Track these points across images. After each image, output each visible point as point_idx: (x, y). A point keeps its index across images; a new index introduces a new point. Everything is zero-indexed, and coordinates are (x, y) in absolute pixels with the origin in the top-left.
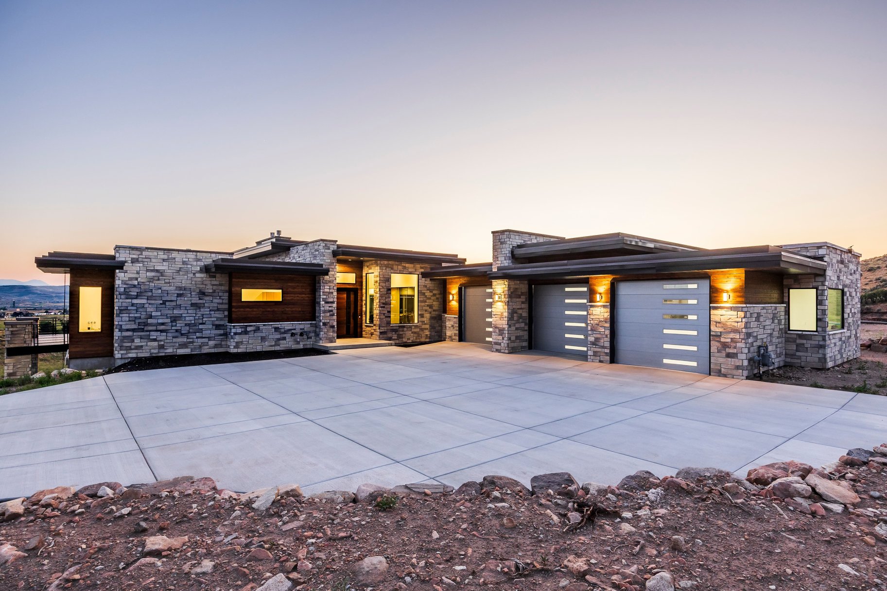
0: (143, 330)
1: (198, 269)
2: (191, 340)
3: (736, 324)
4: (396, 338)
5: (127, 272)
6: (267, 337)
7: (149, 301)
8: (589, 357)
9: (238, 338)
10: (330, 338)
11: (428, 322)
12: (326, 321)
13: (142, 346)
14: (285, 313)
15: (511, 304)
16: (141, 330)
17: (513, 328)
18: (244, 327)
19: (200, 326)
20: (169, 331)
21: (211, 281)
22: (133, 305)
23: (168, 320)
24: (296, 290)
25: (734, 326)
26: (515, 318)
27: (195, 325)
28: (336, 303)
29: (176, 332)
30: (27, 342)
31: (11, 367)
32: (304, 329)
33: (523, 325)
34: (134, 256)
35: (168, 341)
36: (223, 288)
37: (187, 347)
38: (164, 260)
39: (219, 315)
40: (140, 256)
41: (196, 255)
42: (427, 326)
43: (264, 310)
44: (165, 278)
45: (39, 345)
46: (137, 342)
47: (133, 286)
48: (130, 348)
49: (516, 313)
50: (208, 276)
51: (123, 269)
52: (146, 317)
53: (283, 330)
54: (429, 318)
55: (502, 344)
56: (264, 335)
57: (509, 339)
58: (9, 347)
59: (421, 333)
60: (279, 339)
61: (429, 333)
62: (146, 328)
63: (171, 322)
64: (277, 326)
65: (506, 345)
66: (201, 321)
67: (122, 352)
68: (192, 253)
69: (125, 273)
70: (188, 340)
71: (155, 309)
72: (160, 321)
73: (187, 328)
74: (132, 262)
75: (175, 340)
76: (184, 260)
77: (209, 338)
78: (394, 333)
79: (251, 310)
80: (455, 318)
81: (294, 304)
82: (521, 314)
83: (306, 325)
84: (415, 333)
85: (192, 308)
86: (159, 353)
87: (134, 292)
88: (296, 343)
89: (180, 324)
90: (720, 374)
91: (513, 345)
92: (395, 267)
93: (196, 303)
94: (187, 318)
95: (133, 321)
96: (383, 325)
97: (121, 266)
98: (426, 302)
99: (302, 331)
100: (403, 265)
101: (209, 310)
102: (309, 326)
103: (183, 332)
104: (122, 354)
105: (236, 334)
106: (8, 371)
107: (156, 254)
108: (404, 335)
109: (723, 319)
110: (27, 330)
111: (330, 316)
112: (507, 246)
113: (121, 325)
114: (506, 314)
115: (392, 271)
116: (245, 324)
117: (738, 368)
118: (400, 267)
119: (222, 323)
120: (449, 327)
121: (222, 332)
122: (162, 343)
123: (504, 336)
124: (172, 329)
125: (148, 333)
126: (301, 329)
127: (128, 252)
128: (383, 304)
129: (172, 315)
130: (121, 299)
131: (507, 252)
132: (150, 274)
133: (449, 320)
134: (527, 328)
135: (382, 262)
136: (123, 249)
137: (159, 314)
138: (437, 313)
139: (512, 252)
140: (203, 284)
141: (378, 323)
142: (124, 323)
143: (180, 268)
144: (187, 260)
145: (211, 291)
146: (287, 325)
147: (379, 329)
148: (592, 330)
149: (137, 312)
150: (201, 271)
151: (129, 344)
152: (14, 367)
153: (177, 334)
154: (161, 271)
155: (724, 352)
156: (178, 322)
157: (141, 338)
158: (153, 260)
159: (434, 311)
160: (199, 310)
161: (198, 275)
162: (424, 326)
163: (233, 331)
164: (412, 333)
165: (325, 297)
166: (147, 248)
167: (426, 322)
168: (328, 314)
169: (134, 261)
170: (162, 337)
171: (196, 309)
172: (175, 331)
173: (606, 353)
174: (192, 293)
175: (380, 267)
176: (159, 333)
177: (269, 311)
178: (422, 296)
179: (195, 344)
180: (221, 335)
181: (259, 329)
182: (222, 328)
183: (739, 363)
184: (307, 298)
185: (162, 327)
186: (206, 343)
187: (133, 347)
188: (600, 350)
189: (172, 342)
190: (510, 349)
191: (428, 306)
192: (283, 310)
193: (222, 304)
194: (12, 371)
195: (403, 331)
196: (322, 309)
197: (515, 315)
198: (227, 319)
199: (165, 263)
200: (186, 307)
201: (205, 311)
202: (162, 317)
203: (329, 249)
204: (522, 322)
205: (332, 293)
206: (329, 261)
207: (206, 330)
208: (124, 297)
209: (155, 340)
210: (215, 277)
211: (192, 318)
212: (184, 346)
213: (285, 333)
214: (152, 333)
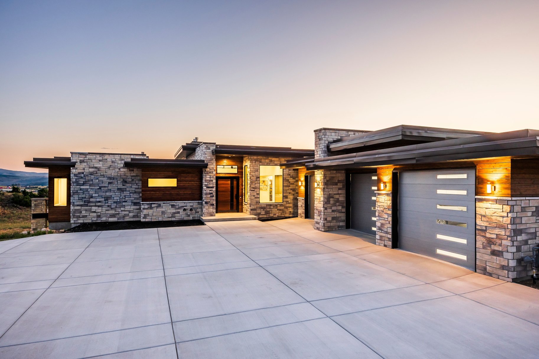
0: (87, 206)
1: (122, 165)
2: (118, 212)
3: (501, 219)
4: (264, 213)
5: (77, 169)
6: (166, 212)
7: (91, 187)
8: (377, 240)
9: (145, 212)
10: (210, 213)
11: (292, 202)
12: (207, 201)
13: (86, 216)
14: (179, 195)
15: (327, 190)
16: (86, 206)
17: (329, 210)
18: (150, 204)
19: (123, 203)
20: (103, 206)
21: (130, 173)
22: (81, 189)
23: (103, 199)
24: (187, 179)
25: (499, 221)
26: (332, 202)
27: (120, 202)
28: (215, 188)
31: (35, 225)
32: (193, 206)
33: (340, 208)
34: (82, 159)
35: (103, 213)
36: (139, 178)
37: (115, 217)
38: (100, 161)
39: (136, 196)
40: (85, 159)
41: (121, 157)
42: (291, 205)
43: (164, 193)
44: (100, 172)
46: (84, 213)
47: (81, 178)
48: (78, 217)
49: (333, 197)
50: (128, 170)
51: (75, 167)
52: (89, 197)
53: (177, 207)
54: (292, 198)
55: (320, 224)
56: (163, 210)
57: (325, 219)
58: (33, 213)
59: (286, 210)
60: (175, 213)
61: (292, 210)
62: (89, 204)
63: (105, 200)
64: (173, 204)
65: (322, 225)
66: (124, 200)
67: (75, 219)
68: (118, 155)
69: (76, 169)
70: (116, 212)
71: (95, 192)
72: (98, 200)
73: (115, 204)
75: (107, 212)
76: (113, 160)
77: (130, 211)
78: (262, 210)
79: (154, 193)
80: (303, 199)
81: (185, 188)
82: (338, 199)
83: (194, 204)
84: (280, 210)
85: (118, 191)
86: (97, 220)
87: (81, 182)
88: (187, 216)
89: (110, 202)
90: (485, 271)
91: (329, 224)
92: (263, 161)
93: (121, 188)
94: (115, 198)
95: (81, 200)
96: (253, 204)
97: (73, 165)
98: (289, 186)
99: (191, 207)
100: (269, 159)
101: (129, 192)
102: (197, 204)
103: (112, 207)
104: (75, 221)
105: (144, 209)
106: (33, 227)
107: (95, 157)
108: (271, 211)
109: (488, 212)
110: (43, 204)
111: (210, 197)
112: (323, 142)
113: (74, 202)
114: (322, 199)
115: (260, 164)
116: (150, 202)
117: (503, 267)
118: (267, 161)
119: (138, 201)
120: (300, 207)
121: (138, 207)
122: (99, 214)
123: (321, 216)
124: (105, 205)
125: (90, 208)
126: (191, 206)
127: (78, 156)
128: (253, 188)
129: (106, 196)
130: (73, 186)
131: (323, 147)
132: (91, 170)
133: (300, 201)
134: (344, 210)
135: (252, 158)
136: (74, 154)
137: (97, 195)
139: (328, 147)
140: (125, 176)
141: (249, 202)
142: (75, 201)
143: (110, 165)
144: (115, 160)
145: (131, 180)
146: (180, 203)
147: (250, 207)
149: (83, 194)
150: (123, 167)
151: (78, 214)
153: (108, 208)
154: (98, 168)
155: (489, 248)
156: (109, 200)
157: (86, 211)
158: (93, 161)
160: (123, 193)
161: (122, 170)
162: (288, 205)
163: (142, 207)
164: (278, 210)
165: (206, 183)
166: (89, 153)
167: (289, 202)
168: (209, 196)
169: (81, 162)
170: (99, 210)
171: (121, 192)
172: (107, 206)
173: (389, 238)
174: (118, 182)
175: (251, 161)
176: (97, 207)
177: (167, 194)
178: (287, 182)
179: (120, 215)
180: (137, 209)
181: (160, 206)
182: (138, 204)
183: (505, 263)
184: (195, 185)
185: (99, 204)
186: (127, 215)
187: (81, 216)
188: (384, 235)
189: (105, 213)
190: (326, 228)
191: (291, 189)
192: (178, 193)
193: (138, 188)
194: (35, 227)
195: (270, 208)
196: (204, 192)
197: (331, 199)
198: (141, 199)
199: (100, 163)
200: (114, 191)
201: (127, 193)
202: (99, 197)
203: (209, 149)
204: (339, 206)
205: (212, 181)
206: (210, 158)
207: (128, 205)
208: (75, 184)
209: (95, 212)
210: (133, 171)
211: (118, 198)
212: (113, 216)
213: (179, 208)
214: (93, 208)
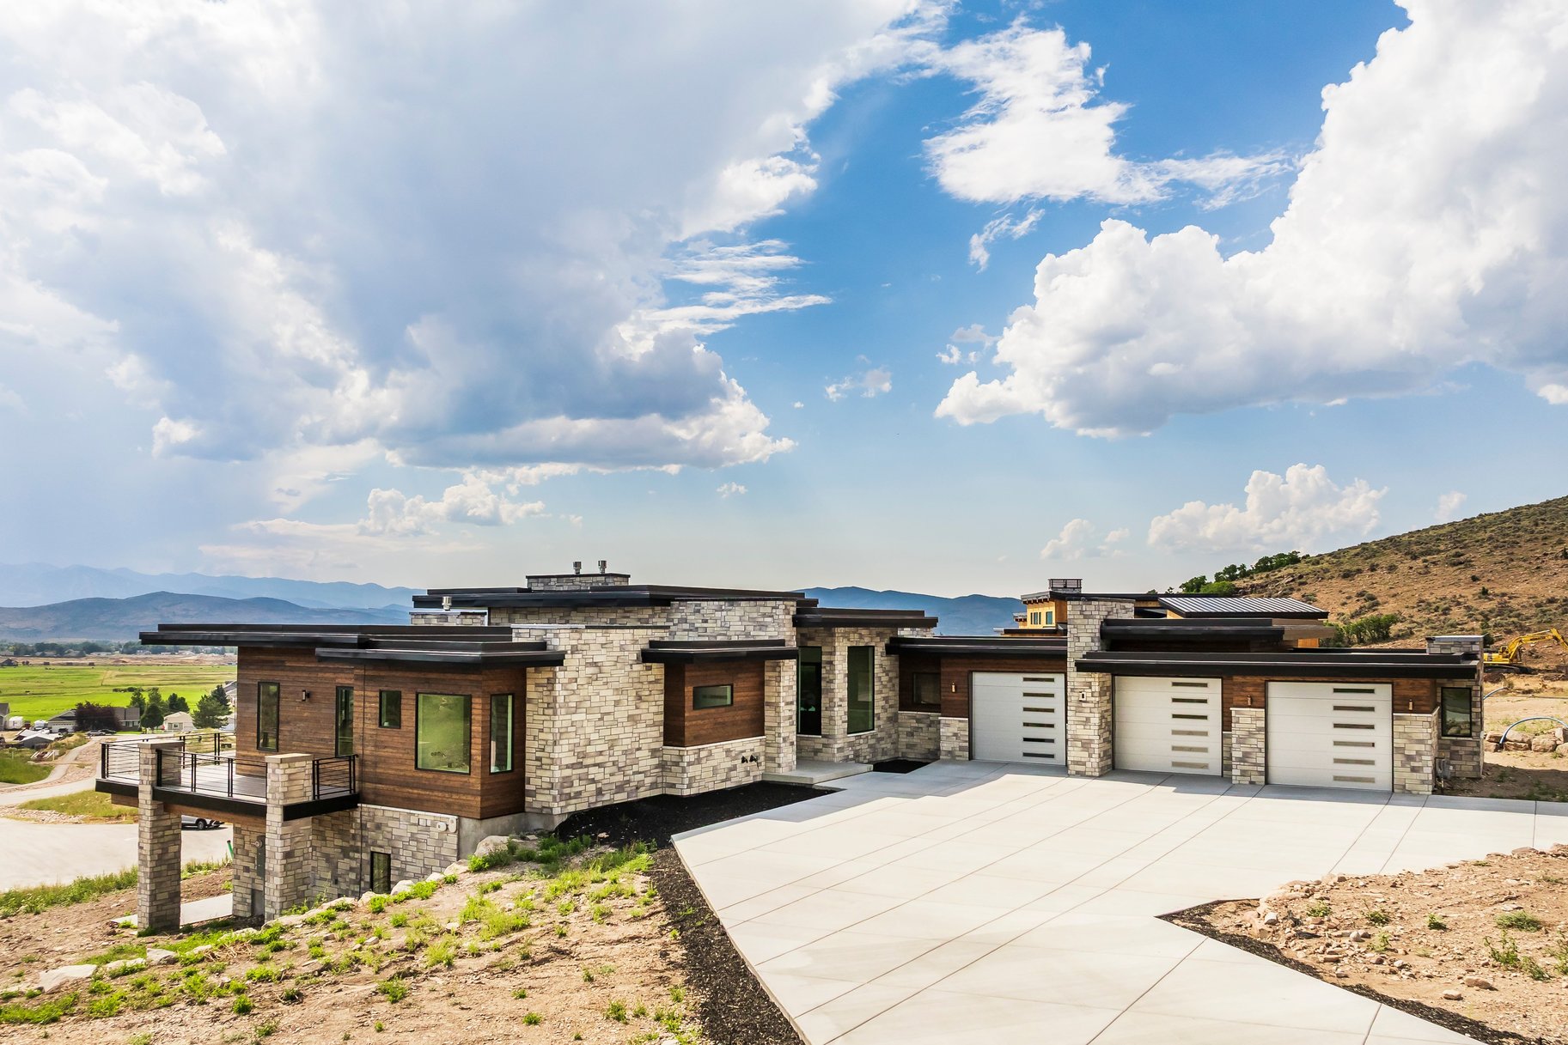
0: (580, 765)
2: (628, 778)
6: (718, 768)
7: (589, 717)
8: (1234, 778)
9: (691, 772)
10: (787, 763)
11: (884, 726)
12: (783, 735)
13: (580, 793)
14: (736, 725)
15: (1101, 704)
17: (1102, 740)
18: (698, 751)
19: (637, 753)
20: (606, 765)
21: (647, 676)
22: (572, 724)
24: (744, 684)
26: (1104, 726)
27: (631, 752)
28: (795, 703)
29: (614, 765)
30: (308, 794)
32: (753, 750)
33: (1107, 735)
34: (574, 643)
35: (605, 782)
36: (659, 686)
37: (623, 791)
39: (654, 733)
40: (582, 642)
41: (634, 634)
42: (884, 734)
43: (714, 721)
44: (602, 675)
45: (322, 798)
46: (576, 785)
47: (573, 692)
48: (569, 797)
49: (1104, 717)
50: (644, 668)
51: (564, 665)
52: (585, 744)
53: (734, 754)
54: (885, 719)
55: (1088, 764)
56: (715, 763)
57: (1099, 756)
58: (284, 804)
59: (877, 746)
60: (730, 770)
61: (885, 746)
62: (583, 762)
63: (609, 749)
64: (727, 747)
65: (1095, 765)
66: (637, 747)
67: (563, 804)
68: (631, 631)
69: (565, 671)
70: (625, 778)
71: (593, 728)
72: (599, 748)
73: (624, 758)
74: (572, 653)
75: (612, 779)
76: (622, 643)
77: (646, 774)
78: (850, 749)
79: (703, 722)
80: (961, 721)
81: (744, 708)
82: (1106, 719)
84: (870, 747)
85: (629, 724)
86: (597, 802)
87: (573, 703)
88: (745, 774)
89: (618, 750)
91: (1102, 765)
92: (852, 636)
93: (633, 715)
94: (624, 742)
95: (573, 751)
96: (840, 737)
97: (557, 660)
98: (881, 691)
99: (752, 753)
100: (860, 631)
101: (645, 725)
102: (760, 744)
103: (620, 765)
104: (562, 807)
105: (690, 764)
108: (861, 752)
109: (1408, 730)
113: (561, 759)
114: (1094, 721)
115: (849, 644)
116: (696, 747)
117: (1423, 783)
118: (856, 636)
119: (657, 745)
120: (948, 737)
121: (656, 761)
122: (599, 785)
123: (1091, 751)
124: (609, 761)
125: (585, 770)
127: (568, 636)
128: (840, 699)
129: (610, 738)
130: (561, 714)
131: (1097, 631)
132: (590, 671)
133: (948, 725)
134: (1110, 738)
135: (839, 630)
136: (564, 632)
137: (597, 736)
138: (893, 710)
139: (1102, 632)
140: (639, 682)
141: (833, 732)
142: (564, 755)
143: (619, 657)
144: (624, 643)
145: (647, 693)
146: (738, 745)
147: (836, 743)
148: (1237, 742)
149: (576, 735)
150: (637, 662)
151: (568, 791)
152: (291, 842)
153: (614, 769)
154: (600, 664)
155: (1408, 766)
156: (616, 748)
157: (580, 779)
158: (592, 647)
159: (891, 707)
160: (635, 727)
161: (636, 668)
162: (880, 735)
163: (686, 759)
165: (784, 694)
166: (588, 628)
167: (882, 727)
169: (575, 650)
170: (600, 775)
171: (633, 726)
172: (611, 764)
173: (1259, 772)
174: (629, 699)
175: (837, 637)
176: (597, 768)
177: (719, 723)
178: (878, 683)
179: (632, 784)
180: (657, 767)
181: (711, 755)
182: (658, 754)
183: (1424, 778)
184: (754, 698)
185: (599, 759)
186: (644, 783)
187: (572, 795)
188: (1251, 768)
189: (609, 783)
190: (1101, 770)
191: (884, 698)
192: (733, 719)
193: (658, 713)
194: (288, 849)
195: (860, 744)
196: (782, 715)
197: (1103, 720)
198: (662, 739)
199: (604, 651)
200: (623, 722)
201: (641, 728)
202: (600, 742)
203: (789, 614)
204: (1107, 731)
206: (788, 634)
207: (643, 759)
208: (563, 711)
209: (593, 781)
210: (649, 669)
211: (629, 741)
212: (620, 788)
213: (735, 758)
214: (593, 770)
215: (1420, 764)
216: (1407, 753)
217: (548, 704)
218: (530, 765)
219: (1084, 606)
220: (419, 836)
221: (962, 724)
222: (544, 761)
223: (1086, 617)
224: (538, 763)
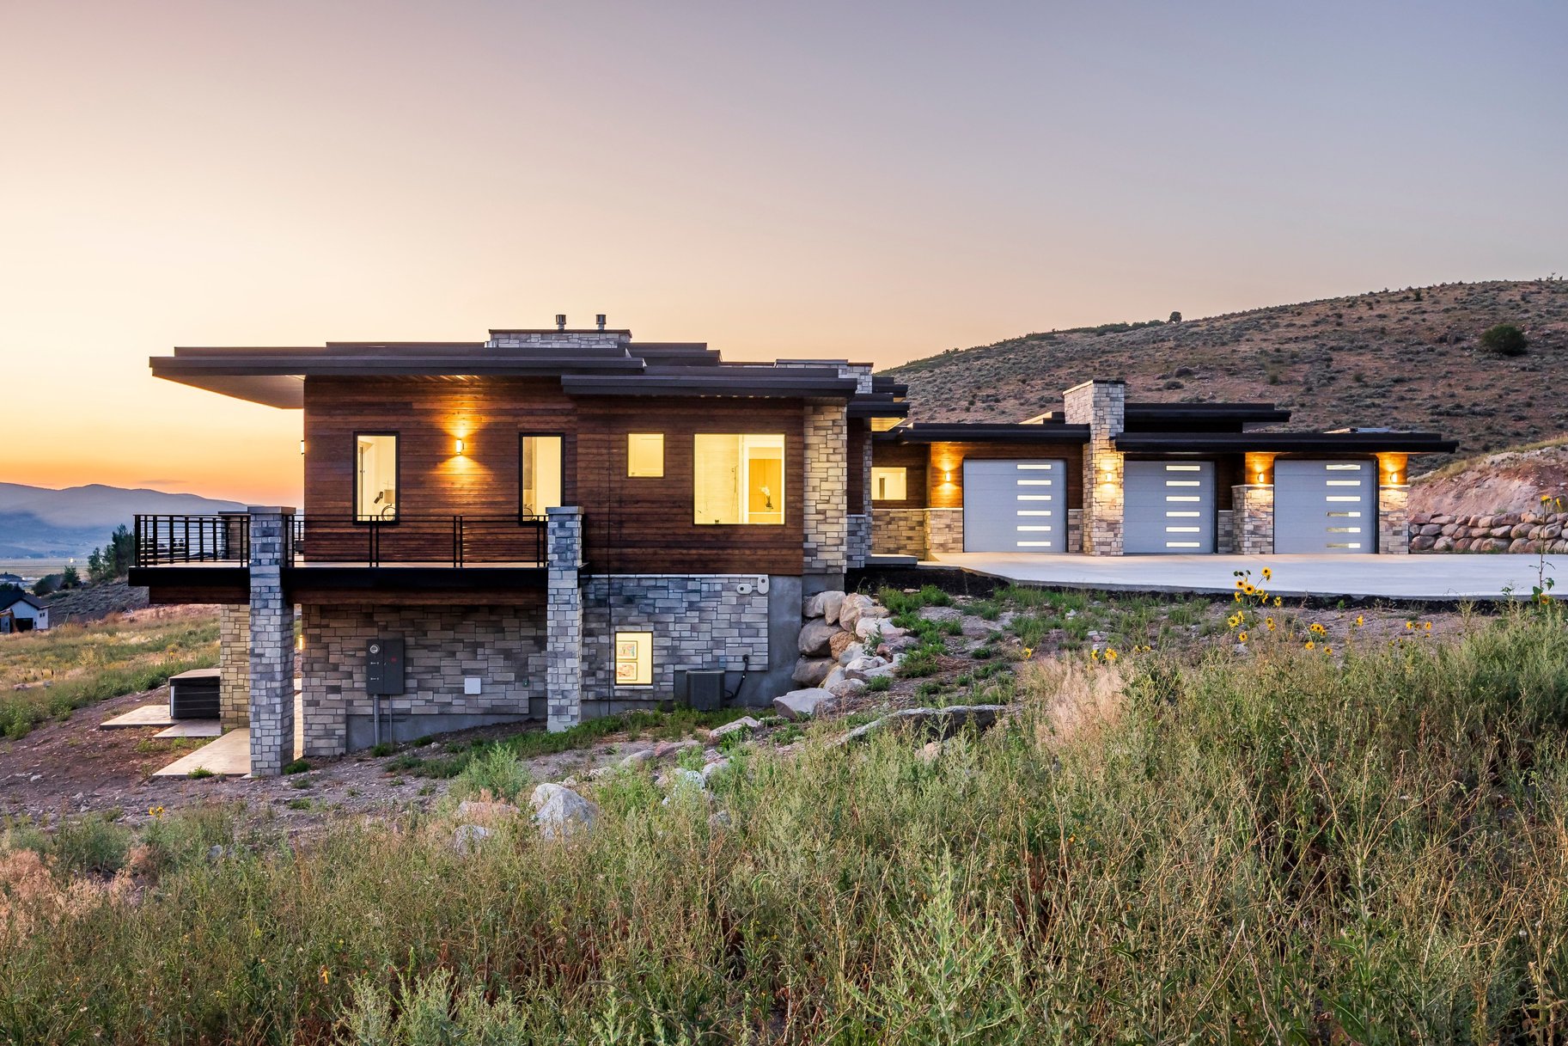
8: (1245, 549)
25: (1399, 505)
55: (1114, 544)
65: (1118, 545)
80: (954, 512)
90: (1385, 551)
109: (1389, 499)
112: (1121, 404)
114: (1120, 501)
117: (1399, 544)
120: (939, 529)
123: (1117, 531)
131: (1122, 413)
133: (940, 516)
148: (1250, 516)
155: (1391, 531)
173: (1269, 542)
183: (1402, 540)
215: (1400, 529)
216: (1390, 519)
217: (834, 449)
218: (811, 519)
219: (1110, 389)
220: (702, 604)
221: (955, 515)
222: (829, 514)
223: (1112, 399)
224: (821, 517)
